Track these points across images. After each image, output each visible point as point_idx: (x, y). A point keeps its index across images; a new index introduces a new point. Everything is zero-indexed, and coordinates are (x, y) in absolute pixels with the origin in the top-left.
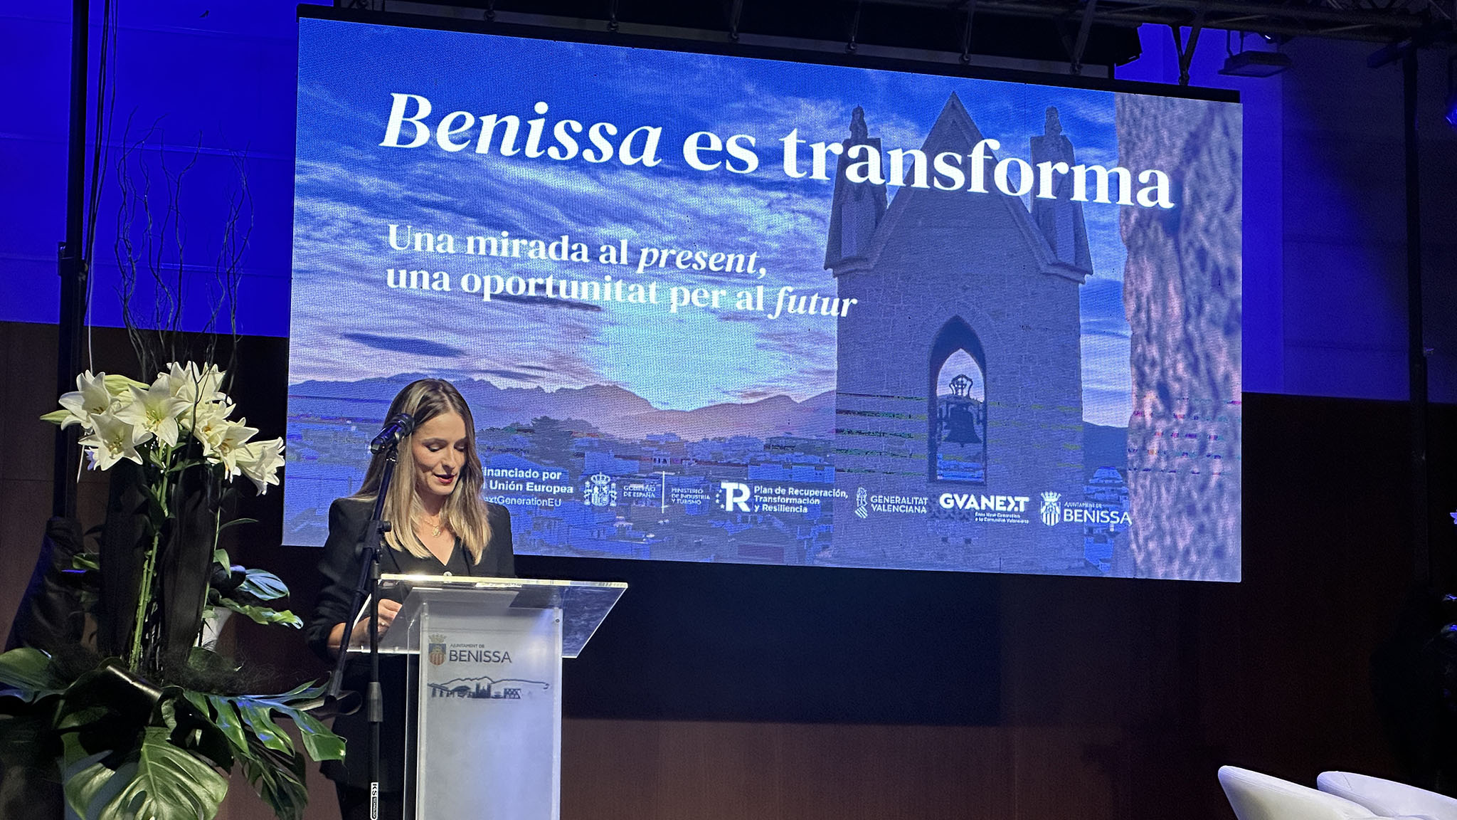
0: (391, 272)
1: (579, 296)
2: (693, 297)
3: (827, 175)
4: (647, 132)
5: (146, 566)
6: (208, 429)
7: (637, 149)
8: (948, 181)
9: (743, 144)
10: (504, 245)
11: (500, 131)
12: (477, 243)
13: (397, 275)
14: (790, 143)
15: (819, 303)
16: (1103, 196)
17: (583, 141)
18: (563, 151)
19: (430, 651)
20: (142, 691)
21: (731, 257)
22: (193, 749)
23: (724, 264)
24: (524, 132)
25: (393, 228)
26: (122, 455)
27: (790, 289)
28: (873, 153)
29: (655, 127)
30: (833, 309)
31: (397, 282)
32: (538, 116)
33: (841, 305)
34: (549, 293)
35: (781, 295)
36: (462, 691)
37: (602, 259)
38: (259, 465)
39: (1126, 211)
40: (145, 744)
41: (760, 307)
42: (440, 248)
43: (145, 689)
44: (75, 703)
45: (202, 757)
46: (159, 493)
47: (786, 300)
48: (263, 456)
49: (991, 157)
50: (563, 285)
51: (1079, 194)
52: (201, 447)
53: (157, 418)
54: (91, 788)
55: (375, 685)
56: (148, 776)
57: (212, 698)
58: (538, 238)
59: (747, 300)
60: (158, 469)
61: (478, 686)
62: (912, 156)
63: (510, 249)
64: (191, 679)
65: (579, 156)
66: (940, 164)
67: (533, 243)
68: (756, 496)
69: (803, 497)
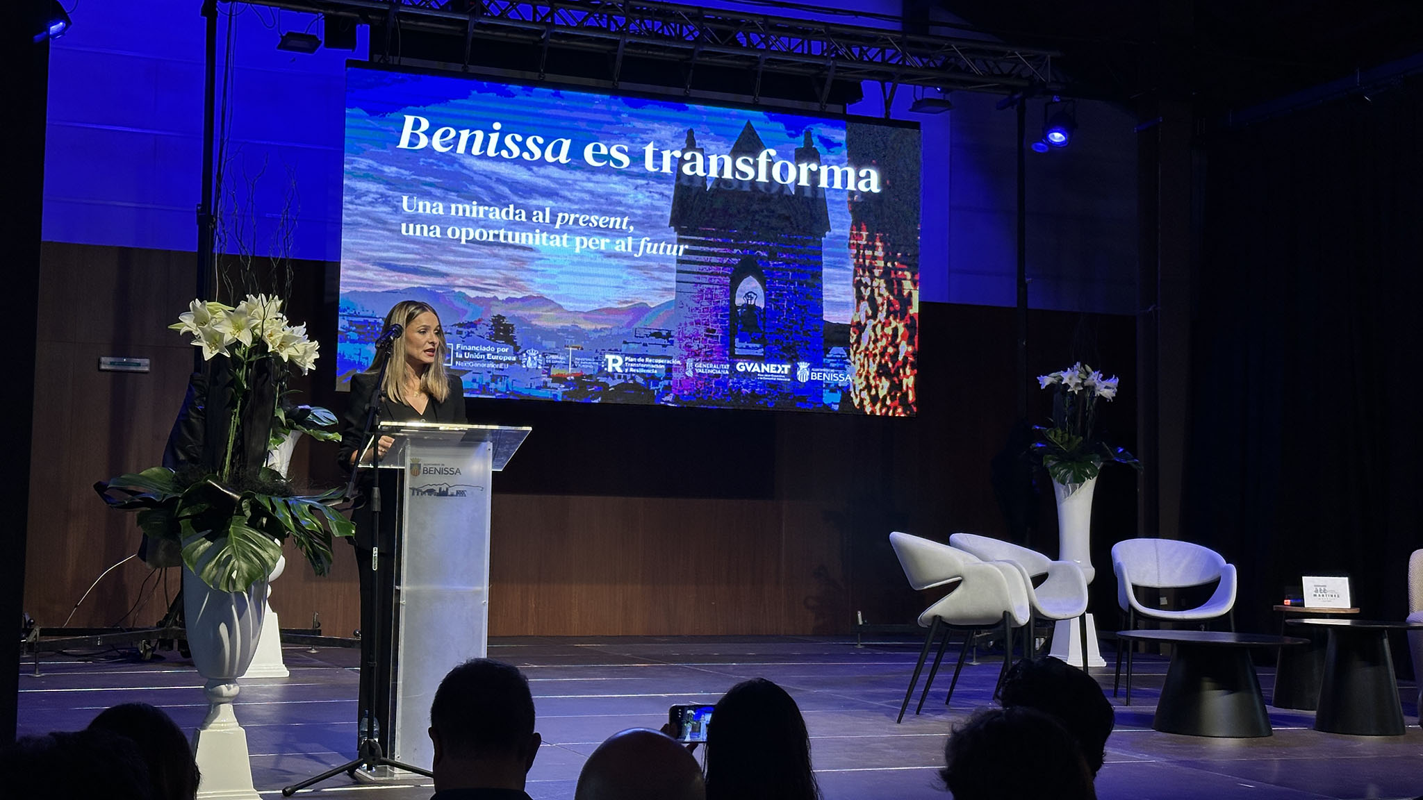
0: (404, 225)
1: (520, 241)
2: (589, 242)
3: (671, 170)
4: (562, 142)
5: (233, 419)
6: (271, 335)
7: (556, 152)
8: (744, 174)
9: (621, 150)
10: (475, 210)
11: (471, 140)
12: (457, 209)
13: (408, 227)
14: (649, 150)
15: (665, 249)
16: (838, 185)
17: (523, 147)
18: (510, 153)
19: (411, 468)
20: (228, 495)
21: (613, 219)
22: (261, 529)
23: (608, 223)
24: (486, 141)
25: (405, 198)
26: (217, 351)
27: (648, 239)
28: (699, 157)
29: (567, 139)
30: (675, 251)
31: (407, 231)
32: (495, 131)
33: (678, 249)
34: (502, 240)
35: (643, 243)
36: (431, 492)
37: (534, 219)
38: (303, 357)
39: (852, 194)
40: (232, 526)
41: (630, 249)
42: (434, 211)
43: (231, 494)
44: (188, 501)
45: (267, 534)
46: (241, 374)
47: (646, 246)
48: (305, 352)
49: (770, 160)
50: (510, 234)
51: (824, 183)
52: (267, 347)
53: (239, 329)
54: (198, 553)
55: (376, 489)
56: (233, 546)
57: (273, 499)
58: (495, 206)
59: (621, 246)
60: (239, 359)
61: (440, 489)
62: (723, 159)
63: (478, 213)
64: (260, 487)
65: (520, 157)
66: (740, 164)
67: (492, 209)
68: (626, 363)
69: (654, 364)
